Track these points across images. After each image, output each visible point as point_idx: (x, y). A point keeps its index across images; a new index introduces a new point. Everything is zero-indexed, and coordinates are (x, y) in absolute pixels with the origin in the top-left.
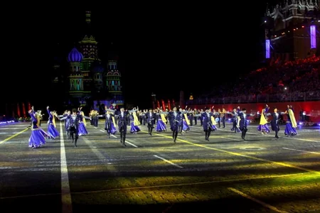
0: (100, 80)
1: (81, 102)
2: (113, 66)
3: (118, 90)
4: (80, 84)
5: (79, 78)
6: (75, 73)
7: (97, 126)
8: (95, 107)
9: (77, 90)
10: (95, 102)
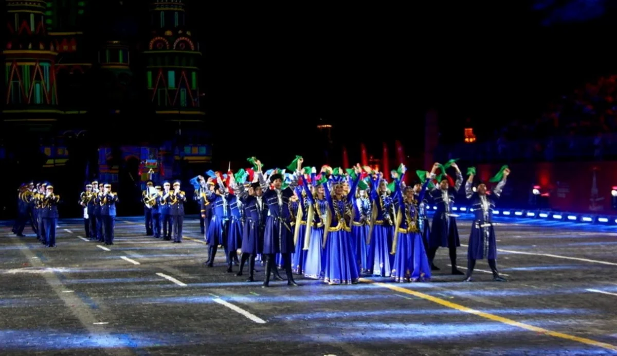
0: (121, 65)
1: (47, 151)
2: (170, 15)
3: (189, 107)
4: (46, 79)
5: (40, 58)
6: (24, 39)
7: (108, 241)
8: (103, 170)
9: (33, 105)
10: (105, 153)
